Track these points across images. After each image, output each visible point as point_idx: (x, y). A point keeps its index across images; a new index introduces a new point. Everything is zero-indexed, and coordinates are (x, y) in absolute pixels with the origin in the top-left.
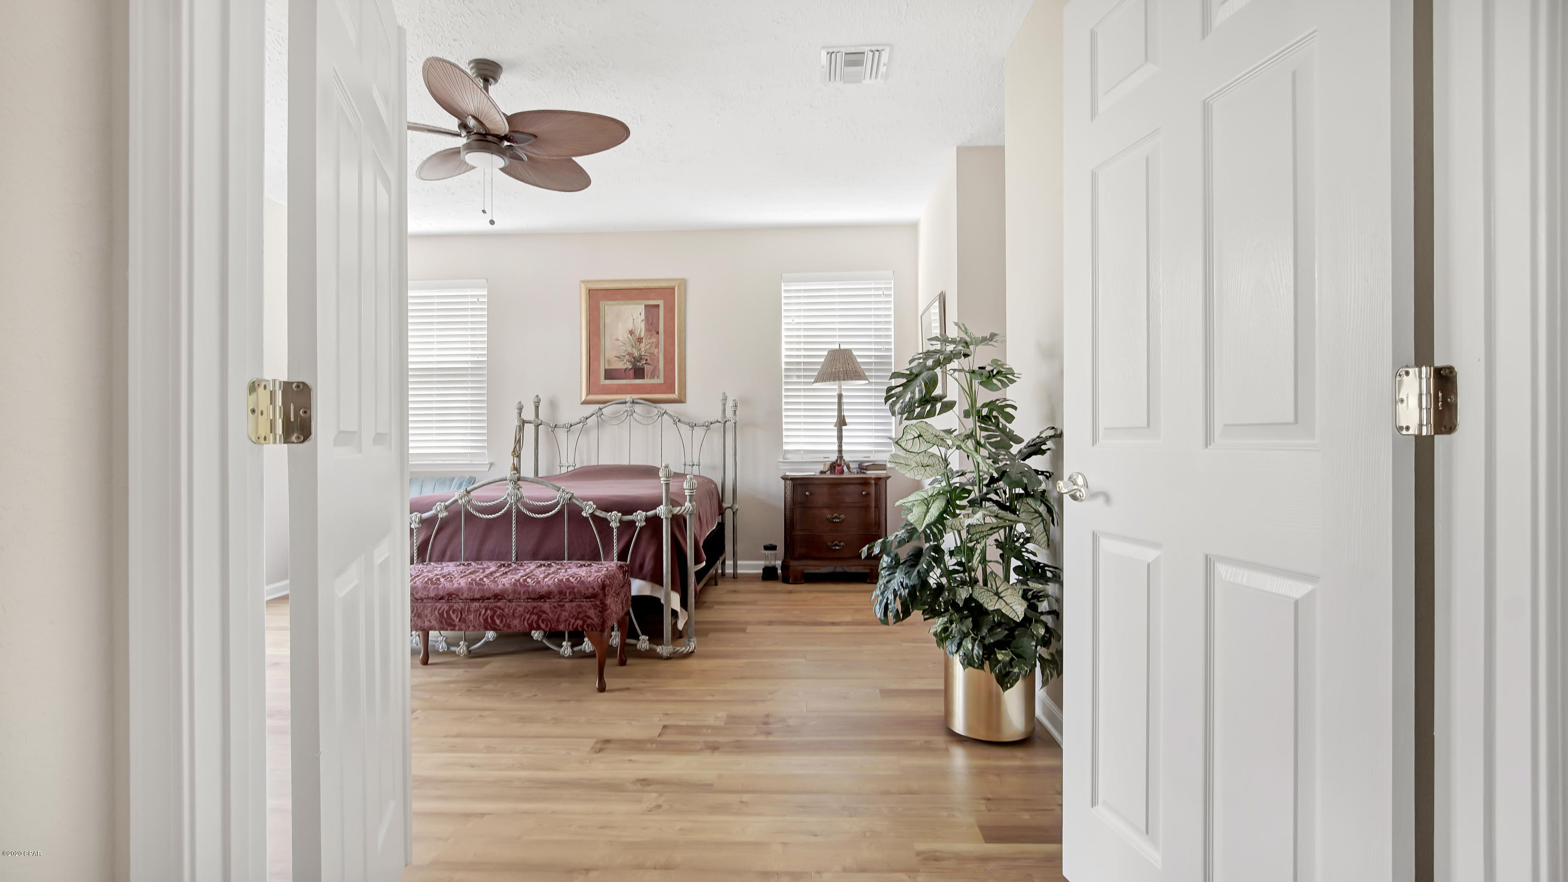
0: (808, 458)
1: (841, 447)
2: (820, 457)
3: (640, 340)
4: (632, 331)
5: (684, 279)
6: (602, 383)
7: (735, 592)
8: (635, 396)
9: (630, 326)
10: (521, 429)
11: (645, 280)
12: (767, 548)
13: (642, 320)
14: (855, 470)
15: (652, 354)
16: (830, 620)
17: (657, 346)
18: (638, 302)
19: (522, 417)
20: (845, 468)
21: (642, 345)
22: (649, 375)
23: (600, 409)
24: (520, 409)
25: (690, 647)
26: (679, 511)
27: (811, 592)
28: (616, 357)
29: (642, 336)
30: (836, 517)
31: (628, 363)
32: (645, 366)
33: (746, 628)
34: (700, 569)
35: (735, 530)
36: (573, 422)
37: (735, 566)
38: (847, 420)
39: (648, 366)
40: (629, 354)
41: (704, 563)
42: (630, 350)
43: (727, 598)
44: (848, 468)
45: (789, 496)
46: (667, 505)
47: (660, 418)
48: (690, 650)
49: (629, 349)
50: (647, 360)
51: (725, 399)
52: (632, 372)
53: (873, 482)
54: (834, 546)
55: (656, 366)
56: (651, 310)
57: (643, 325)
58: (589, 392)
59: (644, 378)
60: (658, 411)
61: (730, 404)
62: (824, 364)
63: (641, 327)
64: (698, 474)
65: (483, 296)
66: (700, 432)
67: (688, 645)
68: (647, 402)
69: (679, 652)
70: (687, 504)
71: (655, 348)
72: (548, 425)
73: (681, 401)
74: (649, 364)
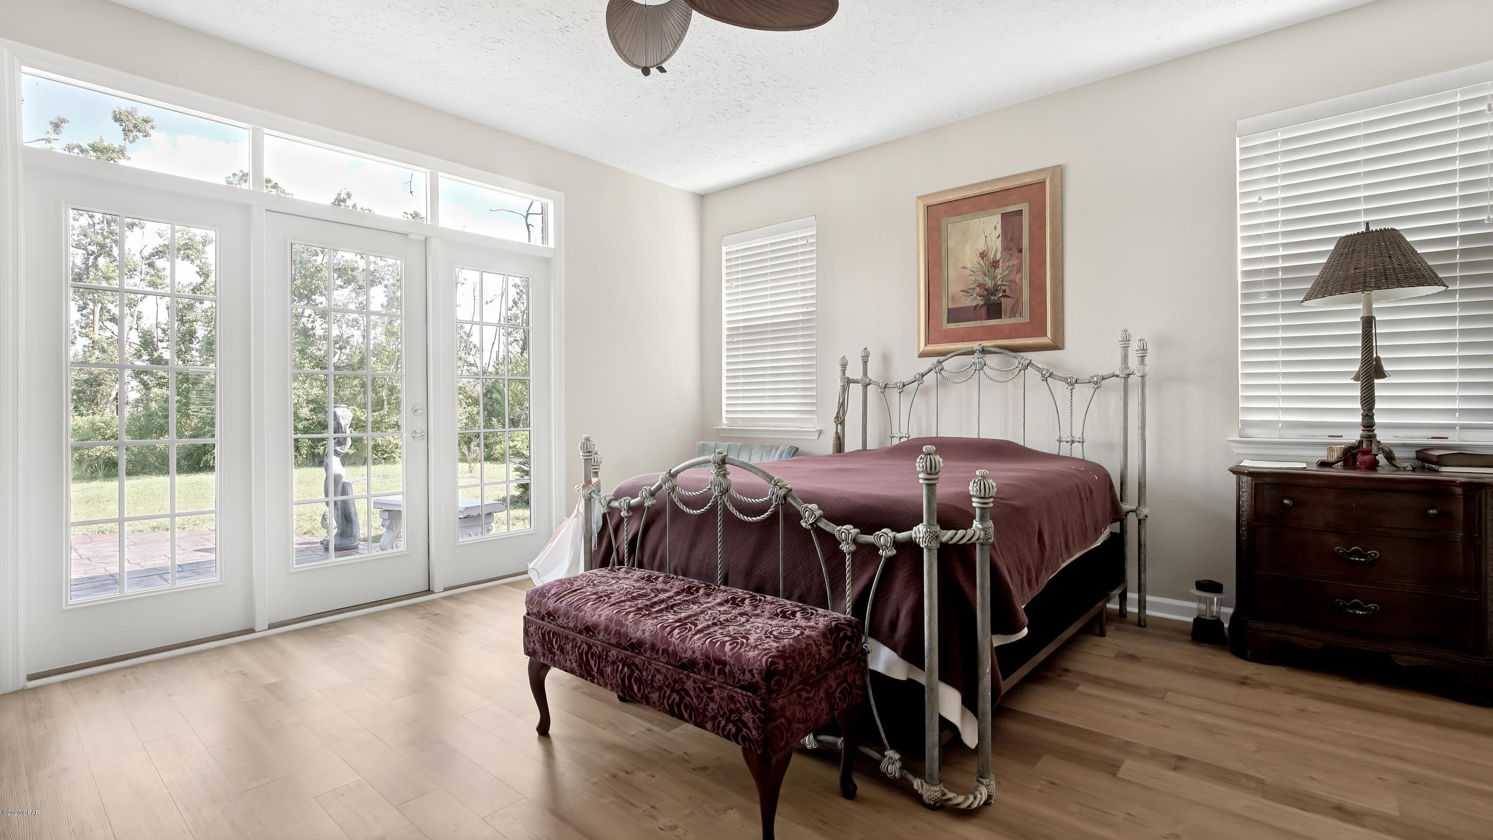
0: (1292, 436)
1: (1372, 417)
2: (1322, 436)
3: (995, 264)
4: (983, 253)
5: (1060, 166)
6: (944, 328)
7: (1132, 658)
8: (987, 344)
9: (981, 247)
10: (845, 389)
11: (1000, 180)
12: (1202, 586)
13: (997, 235)
14: (1407, 465)
15: (1012, 282)
16: (1336, 798)
17: (1019, 270)
18: (991, 211)
19: (847, 375)
20: (1381, 458)
21: (999, 271)
22: (1008, 311)
23: (940, 362)
24: (844, 366)
25: (975, 798)
26: (952, 538)
27: (1292, 691)
28: (962, 291)
29: (998, 258)
30: (1355, 553)
31: (979, 298)
32: (1003, 300)
33: (1122, 762)
34: (1021, 639)
35: (1143, 549)
36: (906, 381)
37: (1142, 604)
38: (1386, 368)
39: (1007, 299)
40: (980, 285)
41: (1025, 631)
42: (981, 280)
43: (1110, 670)
44: (1390, 457)
45: (1246, 504)
46: (929, 524)
47: (1023, 371)
48: (975, 805)
49: (979, 279)
50: (1004, 291)
51: (1126, 341)
52: (983, 311)
53: (1459, 491)
54: (1351, 607)
55: (1018, 298)
56: (1010, 221)
57: (999, 243)
58: (928, 341)
59: (1001, 318)
60: (1019, 363)
61: (1134, 346)
62: (1327, 267)
63: (996, 245)
64: (1082, 458)
65: (812, 236)
66: (1083, 392)
67: (973, 793)
68: (1002, 351)
69: (950, 803)
70: (976, 524)
71: (1017, 273)
72: (877, 384)
73: (1057, 345)
74: (1008, 297)
